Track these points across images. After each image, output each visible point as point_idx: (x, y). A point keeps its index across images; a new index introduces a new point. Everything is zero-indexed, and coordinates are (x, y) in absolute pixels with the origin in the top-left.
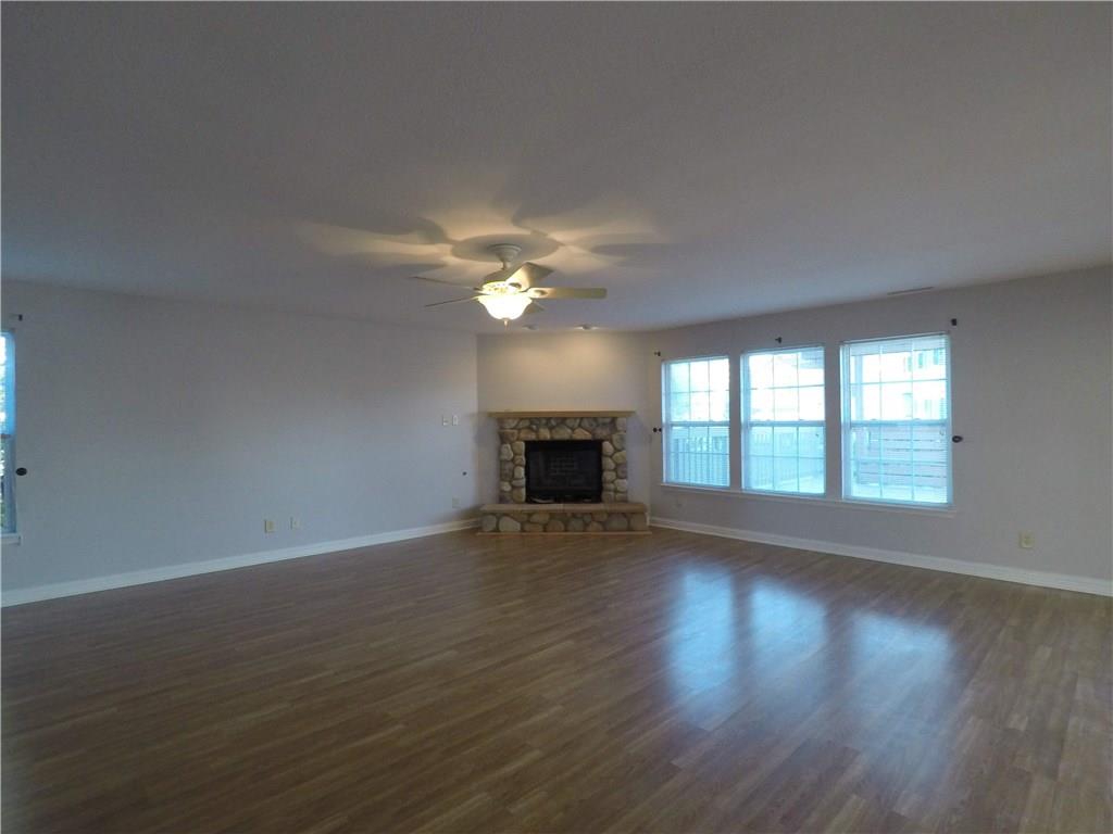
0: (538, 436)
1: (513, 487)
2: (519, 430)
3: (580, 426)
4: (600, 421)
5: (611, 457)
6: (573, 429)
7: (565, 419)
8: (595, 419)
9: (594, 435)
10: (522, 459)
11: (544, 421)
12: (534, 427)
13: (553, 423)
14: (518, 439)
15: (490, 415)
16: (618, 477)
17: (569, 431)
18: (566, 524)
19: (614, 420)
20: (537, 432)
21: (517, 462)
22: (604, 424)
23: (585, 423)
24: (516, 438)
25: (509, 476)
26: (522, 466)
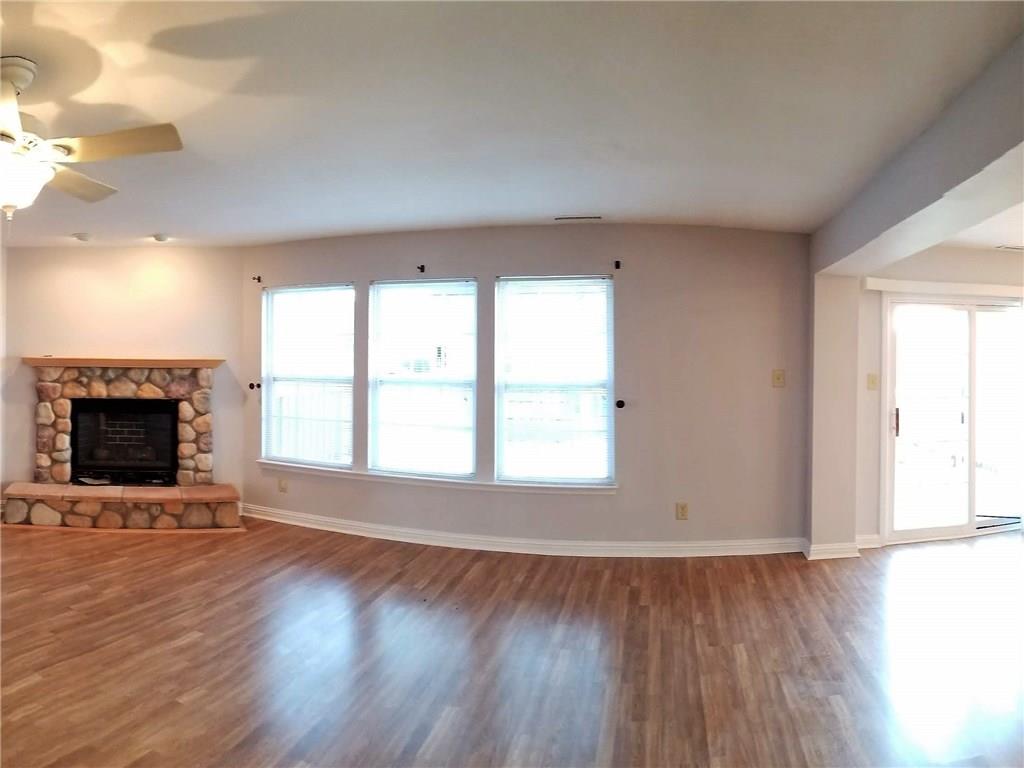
0: (89, 393)
1: (54, 461)
2: (64, 383)
3: (148, 380)
4: (177, 372)
5: (190, 422)
7: (128, 369)
8: (169, 370)
9: (166, 392)
10: (67, 423)
11: (98, 372)
12: (85, 380)
13: (111, 374)
14: (62, 396)
15: (25, 361)
16: (200, 450)
17: (134, 386)
18: (125, 517)
19: (195, 372)
20: (88, 386)
21: (60, 427)
22: (182, 378)
23: (156, 376)
24: (58, 395)
25: (47, 446)
26: (66, 433)
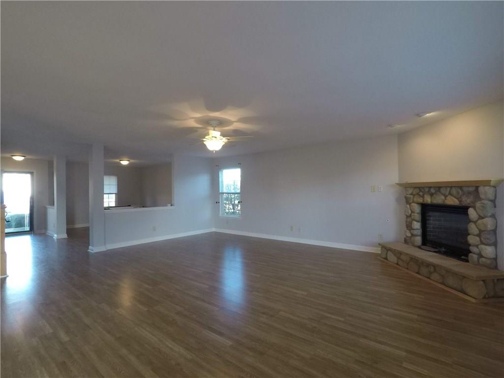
0: (424, 201)
1: (413, 235)
2: (414, 195)
3: (450, 194)
4: (465, 189)
5: (475, 222)
6: (446, 196)
7: (440, 187)
8: (461, 188)
9: (460, 201)
10: (418, 216)
11: (427, 190)
12: (421, 194)
13: (432, 191)
14: (413, 202)
16: (482, 243)
17: (443, 197)
19: (477, 187)
20: (423, 197)
22: (470, 193)
23: (454, 191)
24: (411, 201)
25: (409, 227)
26: (417, 221)
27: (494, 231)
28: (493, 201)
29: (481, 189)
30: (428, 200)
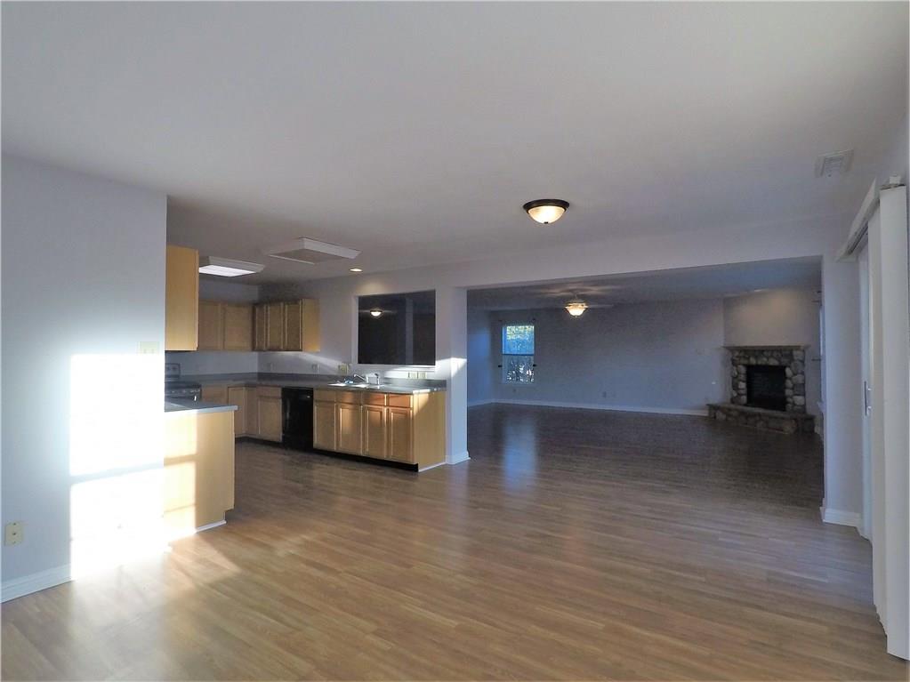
0: (750, 362)
1: (739, 394)
2: (741, 358)
3: (772, 356)
4: (783, 353)
5: (790, 379)
6: (768, 358)
7: (763, 351)
8: (780, 351)
9: (780, 363)
10: (743, 377)
11: (751, 353)
12: (748, 356)
13: (756, 354)
14: (739, 364)
15: (729, 348)
16: (794, 394)
17: (765, 359)
19: (791, 351)
20: (748, 359)
21: (740, 379)
22: (786, 355)
23: (775, 354)
25: (735, 387)
26: (743, 382)
27: (804, 384)
28: (803, 362)
29: (795, 353)
30: (753, 361)
